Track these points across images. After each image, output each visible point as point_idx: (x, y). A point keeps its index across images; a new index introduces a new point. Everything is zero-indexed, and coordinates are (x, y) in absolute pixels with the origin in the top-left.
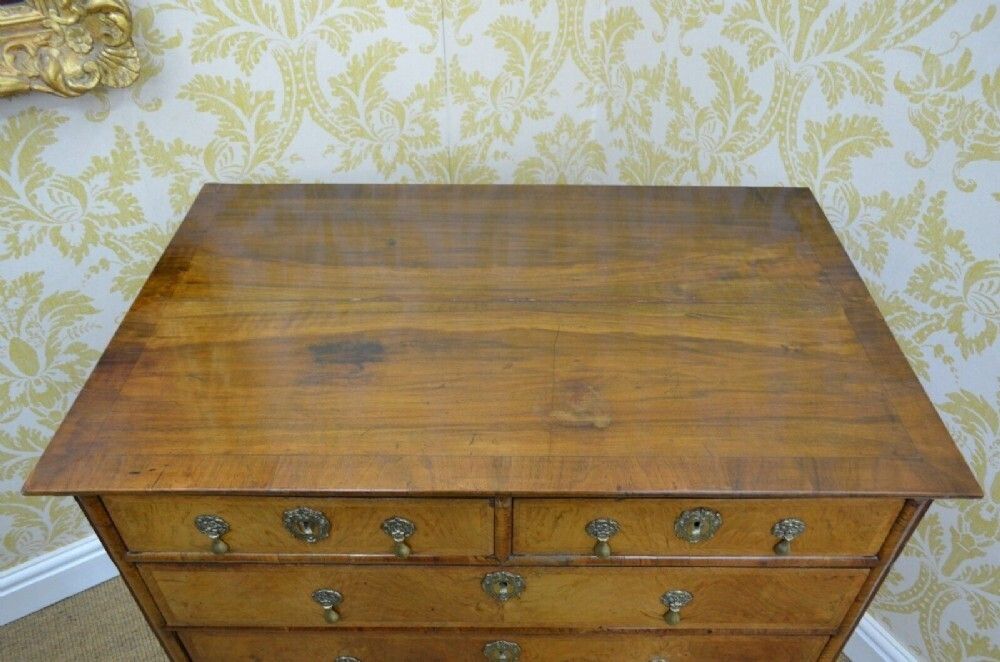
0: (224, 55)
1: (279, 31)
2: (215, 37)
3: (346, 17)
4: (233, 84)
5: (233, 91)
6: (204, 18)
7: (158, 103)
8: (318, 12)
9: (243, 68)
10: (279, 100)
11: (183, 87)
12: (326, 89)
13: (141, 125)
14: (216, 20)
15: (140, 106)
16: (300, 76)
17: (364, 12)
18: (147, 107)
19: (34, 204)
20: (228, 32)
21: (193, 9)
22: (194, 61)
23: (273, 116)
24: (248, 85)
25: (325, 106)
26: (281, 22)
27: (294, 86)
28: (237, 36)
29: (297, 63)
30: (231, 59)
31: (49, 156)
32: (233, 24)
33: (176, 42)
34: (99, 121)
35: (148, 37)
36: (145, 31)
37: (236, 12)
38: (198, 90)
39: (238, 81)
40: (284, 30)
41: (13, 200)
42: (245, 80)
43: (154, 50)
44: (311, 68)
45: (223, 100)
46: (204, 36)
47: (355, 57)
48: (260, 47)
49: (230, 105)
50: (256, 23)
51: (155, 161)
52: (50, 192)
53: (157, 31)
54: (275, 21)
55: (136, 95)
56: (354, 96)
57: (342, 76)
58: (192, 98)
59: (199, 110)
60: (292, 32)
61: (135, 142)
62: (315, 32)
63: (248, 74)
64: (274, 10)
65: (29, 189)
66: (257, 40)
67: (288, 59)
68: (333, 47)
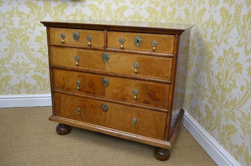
4: (97, 6)
7: (84, 6)
9: (99, 4)
10: (104, 11)
11: (88, 5)
12: (113, 12)
13: (80, 10)
15: (81, 6)
18: (82, 7)
19: (60, 19)
23: (102, 14)
25: (112, 15)
27: (107, 9)
30: (97, 2)
31: (65, 11)
34: (74, 7)
38: (91, 6)
41: (57, 16)
42: (99, 6)
44: (111, 7)
47: (119, 7)
49: (95, 10)
51: (81, 17)
52: (63, 17)
55: (81, 4)
56: (118, 14)
57: (116, 10)
58: (89, 7)
59: (90, 9)
61: (79, 12)
65: (61, 15)
67: (107, 4)
68: (115, 4)
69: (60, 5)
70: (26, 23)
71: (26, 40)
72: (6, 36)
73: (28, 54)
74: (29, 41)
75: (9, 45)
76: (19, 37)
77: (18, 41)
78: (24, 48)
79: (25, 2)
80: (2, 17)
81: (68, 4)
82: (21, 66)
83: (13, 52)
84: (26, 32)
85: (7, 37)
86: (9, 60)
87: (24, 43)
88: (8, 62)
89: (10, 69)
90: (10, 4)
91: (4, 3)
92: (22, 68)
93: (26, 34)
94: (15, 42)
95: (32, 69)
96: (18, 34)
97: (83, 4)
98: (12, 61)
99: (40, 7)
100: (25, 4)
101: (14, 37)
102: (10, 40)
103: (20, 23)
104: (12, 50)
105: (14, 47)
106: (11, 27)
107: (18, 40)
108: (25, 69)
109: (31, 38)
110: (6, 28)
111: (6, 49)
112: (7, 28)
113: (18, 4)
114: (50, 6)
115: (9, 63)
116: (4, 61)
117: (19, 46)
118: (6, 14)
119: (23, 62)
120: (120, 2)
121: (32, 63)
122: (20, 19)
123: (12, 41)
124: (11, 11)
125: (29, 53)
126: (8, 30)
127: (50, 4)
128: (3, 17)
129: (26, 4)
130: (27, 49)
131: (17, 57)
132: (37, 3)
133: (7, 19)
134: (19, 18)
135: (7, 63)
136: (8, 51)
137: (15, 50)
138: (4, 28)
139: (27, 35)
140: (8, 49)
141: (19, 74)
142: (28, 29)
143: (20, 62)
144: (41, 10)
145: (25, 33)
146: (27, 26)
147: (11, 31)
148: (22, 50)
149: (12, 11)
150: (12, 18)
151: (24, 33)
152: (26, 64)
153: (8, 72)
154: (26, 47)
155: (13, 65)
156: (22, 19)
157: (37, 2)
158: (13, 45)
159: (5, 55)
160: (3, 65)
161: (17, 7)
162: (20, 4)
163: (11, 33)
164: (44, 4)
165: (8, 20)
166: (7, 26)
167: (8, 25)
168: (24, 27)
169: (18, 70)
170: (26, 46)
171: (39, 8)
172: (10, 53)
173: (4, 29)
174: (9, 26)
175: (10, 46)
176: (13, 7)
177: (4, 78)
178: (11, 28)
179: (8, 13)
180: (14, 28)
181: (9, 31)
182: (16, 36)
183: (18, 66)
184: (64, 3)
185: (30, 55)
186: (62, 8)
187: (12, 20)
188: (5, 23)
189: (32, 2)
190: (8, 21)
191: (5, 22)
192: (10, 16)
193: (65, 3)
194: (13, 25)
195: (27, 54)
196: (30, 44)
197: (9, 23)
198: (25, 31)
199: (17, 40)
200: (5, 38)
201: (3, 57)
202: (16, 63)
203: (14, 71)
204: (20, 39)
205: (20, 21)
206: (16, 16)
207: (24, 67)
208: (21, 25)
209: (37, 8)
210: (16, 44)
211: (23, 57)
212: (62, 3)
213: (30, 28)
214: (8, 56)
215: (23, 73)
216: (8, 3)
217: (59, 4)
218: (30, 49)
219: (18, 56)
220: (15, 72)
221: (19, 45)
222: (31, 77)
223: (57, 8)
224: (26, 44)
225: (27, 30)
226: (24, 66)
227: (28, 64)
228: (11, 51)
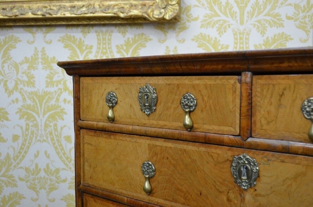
0: (213, 27)
1: (237, 22)
2: (211, 20)
3: (267, 21)
4: (213, 39)
5: (213, 42)
6: (208, 12)
7: (184, 41)
8: (254, 16)
9: (219, 33)
11: (195, 36)
14: (213, 13)
15: (177, 40)
16: (242, 41)
17: (275, 20)
18: (179, 41)
20: (216, 19)
21: (206, 8)
22: (201, 27)
24: (219, 41)
26: (238, 18)
27: (238, 45)
28: (219, 21)
29: (242, 36)
30: (215, 29)
32: (219, 16)
33: (196, 19)
34: (162, 43)
35: (187, 16)
36: (187, 13)
37: (221, 11)
38: (200, 39)
39: (216, 38)
40: (239, 22)
42: (219, 38)
43: (188, 21)
44: (247, 39)
45: (208, 45)
46: (207, 18)
47: (267, 38)
48: (227, 26)
50: (228, 17)
53: (191, 14)
54: (236, 17)
55: (177, 36)
57: (260, 44)
58: (196, 41)
60: (242, 23)
62: (252, 24)
63: (220, 36)
64: (236, 13)
66: (227, 24)
67: (238, 33)
68: (258, 32)
69: (130, 39)
70: (59, 82)
71: (56, 117)
72: (18, 109)
73: (58, 147)
74: (63, 119)
75: (22, 128)
76: (44, 110)
77: (41, 120)
78: (51, 134)
79: (61, 37)
80: (13, 70)
81: (149, 36)
82: (42, 174)
83: (30, 143)
84: (57, 100)
85: (20, 110)
86: (21, 160)
87: (52, 124)
88: (18, 164)
89: (21, 179)
90: (32, 42)
91: (20, 41)
92: (44, 177)
93: (57, 104)
94: (35, 122)
95: (65, 181)
96: (41, 106)
97: (182, 35)
98: (26, 163)
99: (88, 47)
100: (59, 40)
101: (34, 111)
102: (26, 116)
103: (46, 81)
104: (28, 139)
105: (32, 133)
106: (29, 89)
107: (41, 116)
108: (51, 180)
109: (66, 114)
110: (20, 92)
111: (16, 136)
112: (22, 91)
113: (46, 42)
114: (109, 44)
115: (20, 166)
116: (10, 162)
117: (41, 130)
118: (21, 64)
119: (48, 165)
120: (271, 27)
121: (64, 167)
122: (48, 72)
123: (28, 119)
124: (32, 57)
125: (61, 145)
126: (22, 95)
127: (110, 40)
128: (16, 70)
129: (63, 42)
130: (57, 136)
131: (36, 153)
132: (83, 39)
133: (23, 73)
134: (46, 70)
135: (15, 167)
136: (21, 140)
137: (34, 138)
138: (16, 91)
139: (60, 107)
140: (20, 137)
141: (37, 193)
142: (61, 93)
143: (42, 166)
144: (91, 52)
145: (56, 102)
146: (60, 86)
147: (28, 97)
148: (47, 138)
149: (34, 57)
150: (32, 72)
151: (53, 102)
152: (53, 169)
153: (16, 186)
154: (56, 133)
155: (26, 171)
156: (51, 73)
157: (85, 37)
158: (30, 128)
159: (14, 149)
160: (7, 170)
161: (43, 48)
162: (51, 42)
163: (29, 102)
164: (99, 40)
165: (24, 75)
166: (22, 89)
167: (24, 86)
168: (55, 89)
169: (37, 181)
170: (56, 130)
171: (86, 48)
172: (23, 144)
173: (16, 95)
174: (26, 88)
175: (24, 129)
176: (36, 48)
177: (7, 199)
178: (29, 93)
179: (26, 60)
180: (34, 91)
181: (24, 99)
182: (37, 107)
183: (37, 175)
184: (139, 35)
185: (63, 149)
186: (135, 45)
187: (33, 75)
188: (19, 82)
189: (74, 37)
190: (25, 78)
191: (18, 79)
192: (29, 68)
193: (142, 34)
194: (34, 86)
195: (56, 148)
196: (64, 126)
197: (26, 82)
198: (57, 98)
199: (39, 117)
200: (17, 113)
201: (8, 154)
202: (33, 167)
203: (29, 184)
204: (44, 114)
205: (47, 77)
206: (40, 66)
207: (47, 177)
208: (49, 86)
209: (84, 48)
210: (36, 126)
211: (49, 155)
212: (135, 36)
213: (67, 91)
214: (18, 150)
215: (45, 189)
216: (28, 42)
217: (128, 39)
218: (63, 136)
219: (38, 152)
220: (30, 188)
221: (43, 127)
222: (62, 199)
223: (125, 48)
224: (55, 125)
225: (59, 95)
226: (48, 175)
227: (57, 171)
228: (25, 140)
